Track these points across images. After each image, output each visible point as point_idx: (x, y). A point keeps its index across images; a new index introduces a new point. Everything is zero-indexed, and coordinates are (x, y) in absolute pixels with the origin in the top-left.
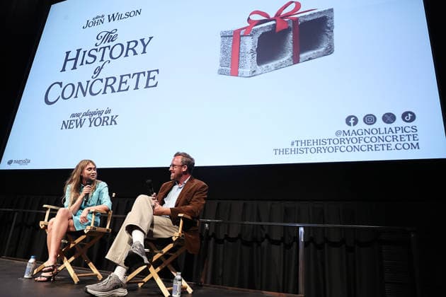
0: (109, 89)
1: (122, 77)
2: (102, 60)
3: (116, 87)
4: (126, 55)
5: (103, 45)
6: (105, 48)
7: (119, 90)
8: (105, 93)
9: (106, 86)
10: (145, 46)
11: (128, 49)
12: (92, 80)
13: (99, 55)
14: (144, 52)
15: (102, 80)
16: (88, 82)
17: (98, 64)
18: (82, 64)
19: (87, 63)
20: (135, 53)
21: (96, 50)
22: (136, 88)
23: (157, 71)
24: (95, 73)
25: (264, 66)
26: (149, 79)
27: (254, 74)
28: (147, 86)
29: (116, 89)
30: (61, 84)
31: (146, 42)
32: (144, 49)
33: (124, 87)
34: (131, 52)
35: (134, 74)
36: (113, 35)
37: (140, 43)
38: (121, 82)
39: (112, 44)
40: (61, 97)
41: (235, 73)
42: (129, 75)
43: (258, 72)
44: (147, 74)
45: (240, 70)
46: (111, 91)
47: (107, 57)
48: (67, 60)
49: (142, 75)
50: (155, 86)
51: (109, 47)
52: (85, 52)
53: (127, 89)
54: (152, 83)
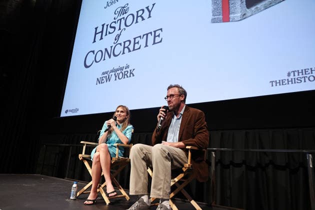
0: (126, 50)
1: (135, 39)
2: (120, 29)
3: (131, 47)
4: (137, 22)
5: (119, 18)
6: (121, 20)
7: (134, 50)
8: (124, 53)
9: (124, 48)
10: (150, 12)
11: (137, 17)
12: (114, 45)
13: (117, 26)
14: (150, 17)
15: (121, 44)
16: (111, 47)
17: (117, 32)
18: (106, 35)
19: (110, 33)
20: (143, 19)
21: (115, 22)
22: (146, 46)
23: (161, 29)
24: (116, 40)
25: (253, 8)
26: (155, 37)
27: (244, 17)
28: (154, 43)
29: (131, 49)
30: (93, 52)
31: (150, 9)
32: (150, 15)
33: (137, 46)
34: (140, 19)
35: (144, 35)
36: (126, 8)
37: (146, 10)
38: (135, 43)
39: (125, 16)
40: (94, 62)
41: (226, 19)
42: (140, 37)
43: (248, 14)
44: (153, 33)
45: (231, 16)
46: (128, 51)
47: (123, 26)
48: (96, 34)
49: (149, 35)
50: (161, 41)
51: (124, 18)
52: (107, 25)
53: (139, 48)
54: (157, 40)
